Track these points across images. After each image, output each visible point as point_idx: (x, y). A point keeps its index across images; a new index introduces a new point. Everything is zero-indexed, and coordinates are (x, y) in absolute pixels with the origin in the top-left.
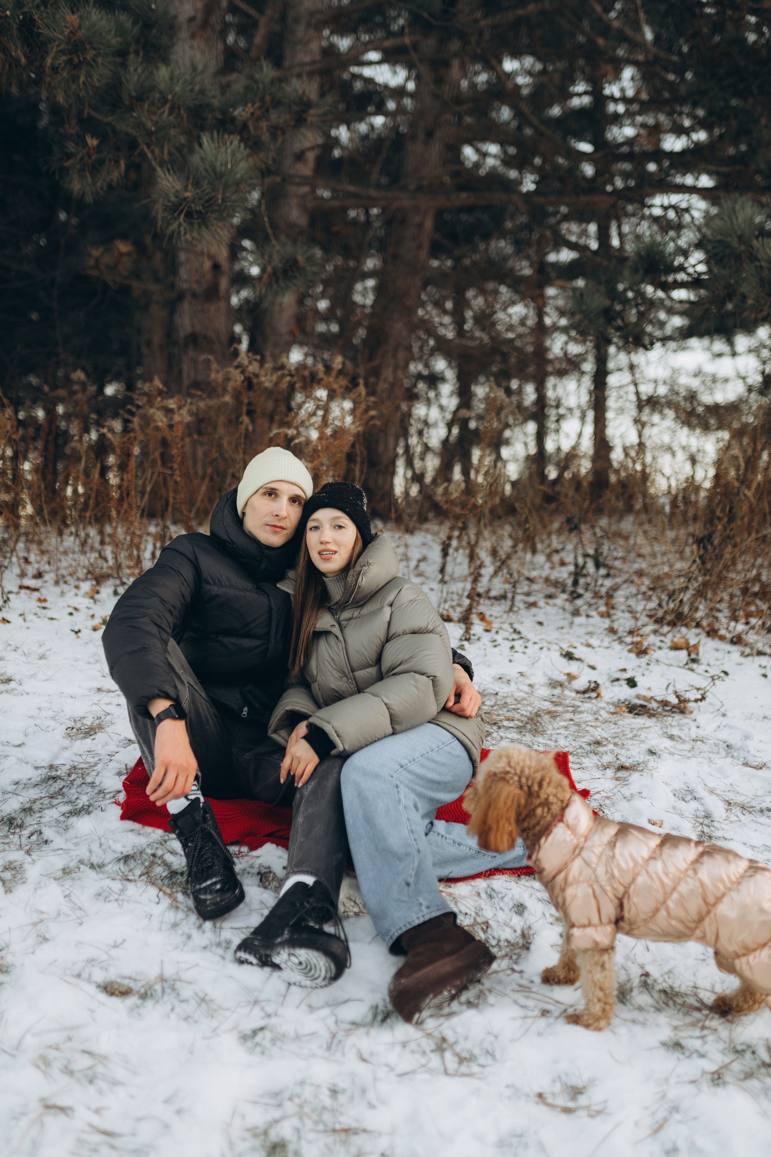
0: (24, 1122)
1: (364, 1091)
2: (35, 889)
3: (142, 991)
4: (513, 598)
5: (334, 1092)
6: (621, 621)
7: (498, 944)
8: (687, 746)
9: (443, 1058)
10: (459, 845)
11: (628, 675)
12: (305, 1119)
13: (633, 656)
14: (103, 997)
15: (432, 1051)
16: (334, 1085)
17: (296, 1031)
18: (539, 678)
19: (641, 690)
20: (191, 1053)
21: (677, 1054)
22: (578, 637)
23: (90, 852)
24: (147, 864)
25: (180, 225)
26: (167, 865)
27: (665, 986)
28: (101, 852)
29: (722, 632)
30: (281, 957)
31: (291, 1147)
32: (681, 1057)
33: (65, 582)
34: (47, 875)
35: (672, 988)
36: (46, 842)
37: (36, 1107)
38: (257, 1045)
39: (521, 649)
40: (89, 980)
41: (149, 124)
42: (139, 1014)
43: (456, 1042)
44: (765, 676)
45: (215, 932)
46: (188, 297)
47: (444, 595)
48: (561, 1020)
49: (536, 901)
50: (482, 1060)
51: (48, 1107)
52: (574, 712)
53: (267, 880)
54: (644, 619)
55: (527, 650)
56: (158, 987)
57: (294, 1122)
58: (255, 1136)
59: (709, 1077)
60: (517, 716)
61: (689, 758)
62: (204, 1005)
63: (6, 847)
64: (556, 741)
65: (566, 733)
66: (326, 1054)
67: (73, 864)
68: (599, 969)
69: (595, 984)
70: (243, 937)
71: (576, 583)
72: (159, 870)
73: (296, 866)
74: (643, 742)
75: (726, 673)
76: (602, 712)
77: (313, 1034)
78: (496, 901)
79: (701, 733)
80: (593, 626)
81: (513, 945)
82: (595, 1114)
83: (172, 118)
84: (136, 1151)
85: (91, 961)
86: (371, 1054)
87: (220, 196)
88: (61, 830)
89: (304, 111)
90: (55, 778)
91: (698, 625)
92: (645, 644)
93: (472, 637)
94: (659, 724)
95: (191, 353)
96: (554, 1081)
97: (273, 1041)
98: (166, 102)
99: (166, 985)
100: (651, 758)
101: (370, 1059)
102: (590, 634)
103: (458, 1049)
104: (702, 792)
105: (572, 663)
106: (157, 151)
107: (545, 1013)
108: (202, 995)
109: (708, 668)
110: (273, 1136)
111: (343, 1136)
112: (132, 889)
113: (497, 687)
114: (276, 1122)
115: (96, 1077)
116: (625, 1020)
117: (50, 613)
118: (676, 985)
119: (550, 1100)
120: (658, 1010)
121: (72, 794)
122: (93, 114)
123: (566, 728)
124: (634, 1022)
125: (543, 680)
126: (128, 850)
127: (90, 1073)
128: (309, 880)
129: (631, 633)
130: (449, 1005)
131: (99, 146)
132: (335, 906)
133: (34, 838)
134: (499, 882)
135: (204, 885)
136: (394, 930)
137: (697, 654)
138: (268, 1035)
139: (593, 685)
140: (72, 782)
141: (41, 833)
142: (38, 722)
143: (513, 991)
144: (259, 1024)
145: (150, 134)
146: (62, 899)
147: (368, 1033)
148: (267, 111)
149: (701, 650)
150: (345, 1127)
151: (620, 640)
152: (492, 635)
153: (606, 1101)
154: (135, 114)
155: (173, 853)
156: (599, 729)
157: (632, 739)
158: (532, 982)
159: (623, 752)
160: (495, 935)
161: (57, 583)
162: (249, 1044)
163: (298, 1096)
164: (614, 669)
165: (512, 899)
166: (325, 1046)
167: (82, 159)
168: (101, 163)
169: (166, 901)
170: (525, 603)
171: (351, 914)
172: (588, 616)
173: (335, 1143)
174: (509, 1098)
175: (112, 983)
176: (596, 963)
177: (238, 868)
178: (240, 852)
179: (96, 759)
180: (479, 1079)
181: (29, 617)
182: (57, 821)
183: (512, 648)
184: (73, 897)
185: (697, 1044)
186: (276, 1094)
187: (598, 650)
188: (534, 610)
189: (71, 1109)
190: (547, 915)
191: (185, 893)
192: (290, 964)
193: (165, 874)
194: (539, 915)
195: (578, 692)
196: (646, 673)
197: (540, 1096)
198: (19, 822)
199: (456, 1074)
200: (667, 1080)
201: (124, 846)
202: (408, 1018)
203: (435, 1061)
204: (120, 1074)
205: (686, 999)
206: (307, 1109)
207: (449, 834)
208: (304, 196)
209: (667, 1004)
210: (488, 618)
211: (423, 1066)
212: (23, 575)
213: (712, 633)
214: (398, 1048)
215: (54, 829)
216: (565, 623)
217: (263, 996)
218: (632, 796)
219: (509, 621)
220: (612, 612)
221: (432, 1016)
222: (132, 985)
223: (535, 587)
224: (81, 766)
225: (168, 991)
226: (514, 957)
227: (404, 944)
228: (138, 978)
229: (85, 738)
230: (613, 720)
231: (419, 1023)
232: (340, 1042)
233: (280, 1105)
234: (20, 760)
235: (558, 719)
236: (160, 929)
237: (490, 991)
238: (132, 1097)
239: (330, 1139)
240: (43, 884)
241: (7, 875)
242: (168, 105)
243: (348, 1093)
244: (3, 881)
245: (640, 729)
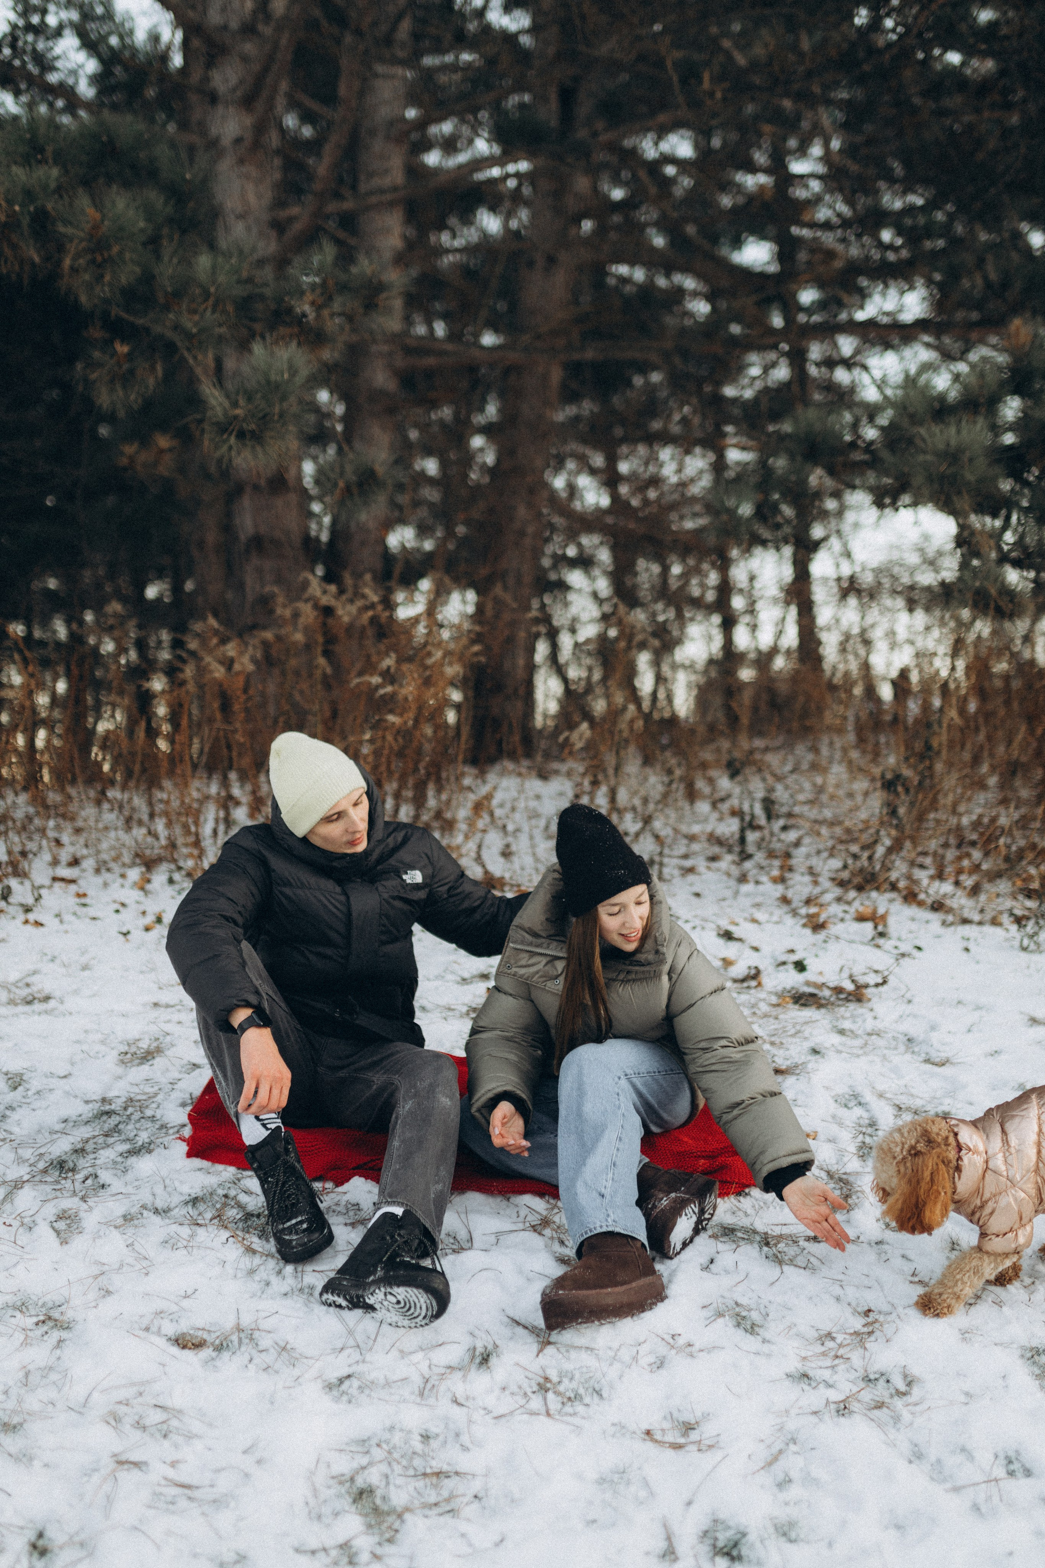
0: (96, 1478)
1: (457, 1435)
2: (94, 1239)
3: (217, 1342)
5: (426, 1438)
6: (798, 887)
8: (858, 1042)
9: (545, 1399)
11: (796, 957)
12: (395, 1466)
13: (808, 932)
14: (175, 1350)
15: (534, 1393)
16: (426, 1430)
17: (386, 1377)
19: (811, 974)
20: (272, 1403)
21: (802, 1385)
22: (743, 911)
23: (154, 1195)
24: (218, 1206)
25: (230, 448)
26: (240, 1206)
28: (165, 1195)
29: (922, 896)
30: (375, 1297)
31: (379, 1493)
32: (806, 1387)
33: (108, 870)
34: (106, 1224)
36: (103, 1186)
37: (108, 1464)
38: (344, 1393)
40: (159, 1333)
41: (189, 325)
42: (215, 1367)
43: (560, 1382)
44: (967, 950)
45: (297, 1276)
46: (248, 490)
50: (588, 1399)
51: (120, 1463)
54: (825, 883)
56: (235, 1338)
57: (384, 1468)
58: (341, 1483)
59: (833, 1407)
61: (858, 1056)
62: (285, 1354)
63: (58, 1194)
66: (418, 1400)
67: (135, 1210)
71: (742, 841)
72: (232, 1213)
73: (390, 1196)
74: (806, 1038)
75: (919, 948)
76: (762, 1005)
77: (404, 1379)
79: (879, 1025)
80: (763, 895)
82: (706, 1448)
83: (216, 315)
84: (214, 1501)
85: (159, 1313)
86: (467, 1398)
87: (276, 411)
88: (119, 1172)
89: (374, 295)
90: (109, 1113)
91: (894, 887)
92: (824, 916)
94: (828, 1017)
95: (255, 561)
96: (665, 1418)
97: (361, 1389)
98: (208, 296)
99: (242, 1335)
100: (813, 1058)
101: (465, 1403)
102: (758, 905)
104: (868, 1097)
105: (730, 944)
106: (200, 357)
108: (283, 1344)
109: (898, 944)
110: (360, 1482)
111: (434, 1480)
112: (202, 1234)
114: (363, 1468)
115: (170, 1432)
116: (748, 1352)
117: (92, 912)
119: (658, 1437)
121: (129, 1129)
122: (123, 315)
124: (758, 1353)
126: (196, 1191)
127: (164, 1427)
128: (399, 1211)
129: (808, 902)
131: (130, 352)
133: (89, 1182)
135: (288, 1225)
137: (885, 926)
138: (355, 1383)
139: (753, 972)
140: (129, 1117)
141: (96, 1176)
142: (85, 1047)
144: (345, 1371)
145: (190, 336)
146: (124, 1249)
147: (464, 1377)
149: (892, 921)
150: (436, 1470)
151: (794, 913)
153: (719, 1436)
154: (171, 315)
155: (248, 1192)
157: (793, 1036)
159: (781, 1052)
161: (98, 871)
162: (335, 1393)
163: (387, 1442)
164: (780, 951)
166: (417, 1391)
167: (111, 369)
168: (134, 371)
169: (238, 1246)
170: (680, 868)
171: (450, 1251)
172: (757, 883)
173: (426, 1486)
174: (613, 1436)
175: (184, 1336)
178: (324, 1189)
179: (156, 1088)
180: (582, 1417)
181: (67, 917)
182: (115, 1163)
184: (137, 1246)
185: (826, 1374)
186: (363, 1442)
187: (765, 926)
188: (691, 878)
189: (145, 1463)
191: (262, 1237)
192: (385, 1303)
193: (239, 1217)
195: (735, 981)
196: (821, 953)
197: (648, 1433)
198: (71, 1165)
199: (558, 1414)
200: (787, 1411)
201: (192, 1188)
203: (536, 1403)
204: (196, 1426)
206: (396, 1455)
211: (523, 1407)
212: (55, 862)
213: (910, 897)
214: (497, 1391)
215: (111, 1171)
216: (728, 893)
220: (788, 875)
222: (205, 1336)
223: (696, 847)
224: (139, 1097)
225: (245, 1341)
228: (212, 1329)
229: (141, 1064)
230: (774, 1014)
232: (433, 1386)
233: (367, 1452)
234: (67, 1093)
236: (235, 1277)
238: (209, 1449)
239: (420, 1484)
240: (102, 1233)
241: (61, 1225)
242: (211, 302)
243: (441, 1438)
244: (58, 1232)
245: (806, 1023)
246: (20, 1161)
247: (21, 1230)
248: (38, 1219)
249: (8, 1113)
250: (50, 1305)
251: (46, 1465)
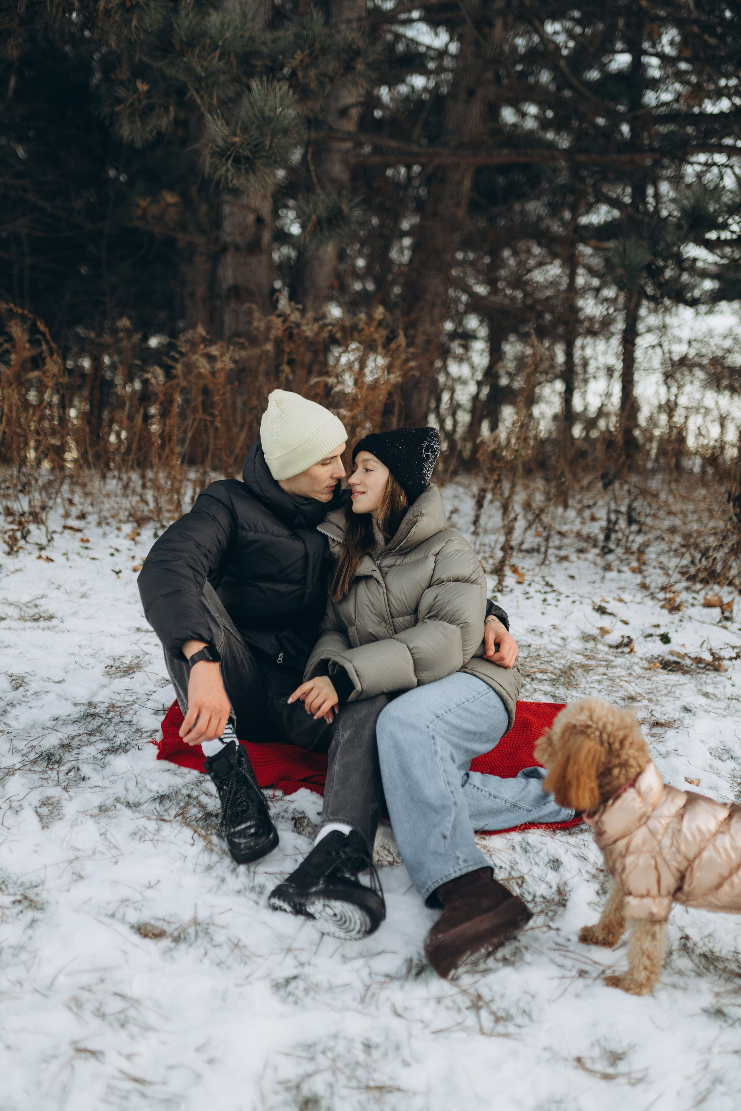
0: (54, 1066)
1: (398, 1047)
2: (72, 826)
3: (176, 934)
4: (546, 551)
5: (368, 1047)
6: (653, 577)
7: (533, 900)
8: (722, 705)
9: (478, 1016)
10: (495, 797)
11: (661, 631)
12: (339, 1074)
13: (665, 612)
14: (136, 939)
15: (468, 1008)
16: (368, 1039)
17: (329, 982)
18: (571, 632)
19: (674, 646)
20: (224, 1000)
21: (719, 1023)
22: (610, 591)
23: (127, 790)
24: (182, 804)
25: (227, 171)
26: (201, 806)
27: (705, 950)
28: (137, 791)
30: (316, 907)
31: (324, 1103)
32: (724, 1025)
33: (108, 524)
34: (83, 813)
35: (712, 952)
36: (84, 779)
37: (67, 1050)
38: (290, 994)
39: (554, 602)
40: (123, 921)
41: (199, 70)
42: (172, 958)
43: (492, 1001)
45: (249, 876)
46: (231, 250)
47: (477, 547)
48: (599, 982)
49: (572, 857)
50: (519, 1020)
51: (79, 1050)
52: (607, 666)
53: (302, 826)
54: (676, 576)
55: (559, 603)
56: (191, 931)
57: (327, 1076)
58: (288, 1089)
60: (551, 669)
61: (725, 716)
62: (237, 951)
63: (44, 782)
64: (590, 694)
65: (600, 687)
66: (360, 1007)
67: (109, 802)
68: (649, 938)
69: (643, 953)
70: (278, 882)
71: (607, 538)
72: (194, 811)
73: (332, 814)
74: (678, 698)
76: (636, 668)
77: (346, 985)
78: (531, 855)
79: (736, 691)
80: (625, 581)
81: (548, 901)
82: (636, 1082)
83: (221, 64)
84: (167, 1101)
85: (125, 901)
86: (406, 1009)
87: (268, 142)
88: (98, 767)
89: (353, 59)
90: (93, 716)
91: (730, 584)
92: (678, 600)
93: (505, 589)
94: (693, 681)
95: (233, 304)
96: (592, 1045)
97: (306, 991)
98: (216, 47)
99: (199, 928)
100: (687, 715)
101: (405, 1015)
102: (622, 589)
103: (494, 1007)
104: (738, 752)
105: (604, 617)
106: (206, 97)
107: (582, 973)
108: (235, 941)
110: (306, 1091)
111: (377, 1094)
112: (167, 829)
113: (530, 639)
114: (309, 1075)
115: (128, 1021)
116: (665, 984)
117: (92, 554)
118: (716, 950)
119: (589, 1065)
120: (699, 975)
121: (110, 731)
122: (144, 58)
123: (600, 682)
124: (674, 986)
125: (576, 633)
126: (164, 790)
127: (122, 1016)
128: (346, 829)
129: (663, 589)
130: (485, 961)
131: (148, 91)
132: (370, 856)
133: (72, 774)
134: (534, 836)
135: (239, 828)
136: (430, 883)
137: (731, 612)
138: (302, 984)
139: (626, 640)
140: (110, 720)
141: (78, 770)
142: (78, 659)
143: (550, 949)
144: (292, 972)
145: (199, 79)
146: (98, 837)
147: (402, 987)
148: (316, 58)
149: (735, 608)
150: (379, 1084)
151: (653, 596)
152: (524, 587)
153: (647, 1069)
154: (185, 59)
155: (208, 794)
156: (633, 684)
157: (666, 695)
158: (569, 940)
159: (658, 708)
160: (531, 890)
161: (99, 524)
162: (282, 993)
163: (331, 1049)
164: (647, 625)
165: (547, 854)
166: (358, 998)
167: (132, 104)
168: (151, 108)
169: (201, 843)
170: (556, 556)
171: (386, 863)
173: (369, 1100)
174: (547, 1061)
175: (146, 924)
176: (647, 933)
177: (272, 812)
178: (274, 796)
179: (134, 698)
180: (516, 1039)
181: (72, 556)
182: (95, 758)
183: (545, 600)
184: (109, 835)
185: (739, 1012)
186: (309, 1047)
187: (630, 605)
188: (565, 564)
189: (102, 1053)
190: (583, 872)
191: (219, 836)
192: (324, 914)
193: (199, 815)
194: (575, 871)
195: (610, 647)
196: (679, 629)
197: (579, 1060)
198: (58, 758)
199: (492, 1034)
200: (710, 1049)
201: (160, 786)
202: (443, 974)
203: (470, 1018)
204: (152, 1018)
205: (727, 964)
206: (340, 1064)
207: (485, 786)
208: (347, 152)
209: (707, 969)
210: (521, 571)
211: (459, 1024)
212: (67, 515)
214: (433, 1004)
215: (91, 766)
216: (597, 578)
217: (296, 945)
218: (668, 753)
219: (541, 574)
220: (644, 568)
221: (467, 972)
222: (166, 927)
223: (566, 541)
224: (119, 704)
225: (201, 934)
226: (550, 914)
227: (440, 897)
228: (172, 920)
229: (124, 676)
230: (647, 676)
231: (455, 979)
232: (374, 995)
233: (312, 1059)
234: (60, 696)
235: (591, 673)
236: (194, 871)
237: (526, 948)
238: (164, 1043)
239: (363, 1097)
240: (79, 821)
241: (44, 811)
242: (218, 51)
243: (382, 1049)
244: (41, 817)
245: (675, 685)
246: (14, 750)
247: (9, 813)
248: (25, 804)
249: (9, 708)
250: (28, 885)
251: (8, 1047)
